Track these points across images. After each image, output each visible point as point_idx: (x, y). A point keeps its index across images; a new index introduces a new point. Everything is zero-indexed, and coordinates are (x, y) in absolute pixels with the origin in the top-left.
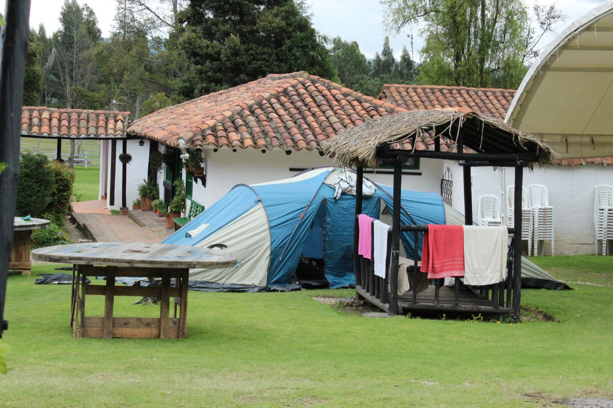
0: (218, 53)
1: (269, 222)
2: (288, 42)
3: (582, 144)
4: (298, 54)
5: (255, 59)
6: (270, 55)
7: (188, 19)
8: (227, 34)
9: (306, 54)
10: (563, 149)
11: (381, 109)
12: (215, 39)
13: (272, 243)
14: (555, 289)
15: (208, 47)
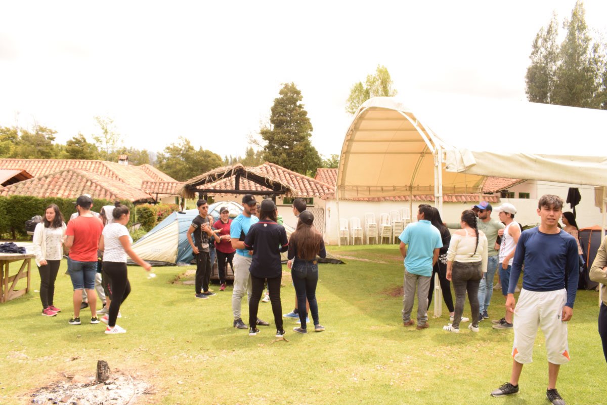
0: (278, 161)
1: (179, 230)
2: (306, 156)
3: (377, 191)
4: (310, 161)
5: (293, 163)
6: (299, 162)
7: (268, 148)
8: (281, 154)
9: (313, 161)
10: (368, 193)
11: (298, 177)
12: (277, 156)
13: (179, 241)
14: (336, 263)
15: (273, 159)
